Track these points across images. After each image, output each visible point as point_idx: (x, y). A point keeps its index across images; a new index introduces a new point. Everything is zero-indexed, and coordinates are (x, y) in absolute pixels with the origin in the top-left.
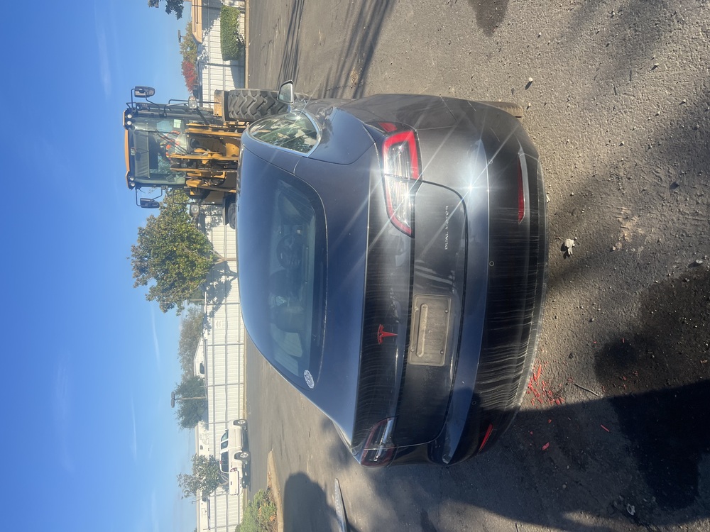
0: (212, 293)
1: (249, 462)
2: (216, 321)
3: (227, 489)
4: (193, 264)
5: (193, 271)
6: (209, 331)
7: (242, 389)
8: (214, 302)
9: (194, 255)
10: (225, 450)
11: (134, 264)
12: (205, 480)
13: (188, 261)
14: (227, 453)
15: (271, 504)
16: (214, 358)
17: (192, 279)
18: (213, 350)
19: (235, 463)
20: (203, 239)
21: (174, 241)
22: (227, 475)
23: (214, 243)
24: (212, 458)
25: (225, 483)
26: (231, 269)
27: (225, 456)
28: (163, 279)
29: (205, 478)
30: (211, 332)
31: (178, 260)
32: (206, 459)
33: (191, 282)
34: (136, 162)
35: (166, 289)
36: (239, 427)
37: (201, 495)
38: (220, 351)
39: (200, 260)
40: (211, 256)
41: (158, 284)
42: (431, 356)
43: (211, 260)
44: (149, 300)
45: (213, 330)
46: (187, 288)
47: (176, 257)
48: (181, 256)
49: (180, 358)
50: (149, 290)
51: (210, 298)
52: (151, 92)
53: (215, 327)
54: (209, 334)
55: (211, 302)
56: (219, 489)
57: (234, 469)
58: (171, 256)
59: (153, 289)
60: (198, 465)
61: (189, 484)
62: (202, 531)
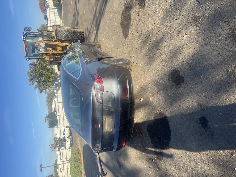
1: (72, 139)
2: (58, 95)
3: (66, 148)
4: (49, 77)
5: (49, 79)
6: (56, 98)
8: (57, 89)
9: (49, 74)
10: (64, 136)
11: (29, 78)
13: (47, 76)
15: (79, 153)
16: (58, 107)
17: (49, 82)
18: (58, 104)
19: (67, 140)
20: (52, 68)
21: (42, 69)
22: (65, 143)
23: (55, 69)
24: (60, 138)
25: (65, 146)
27: (64, 138)
28: (39, 82)
29: (58, 144)
31: (44, 76)
32: (58, 139)
33: (49, 83)
34: (28, 52)
35: (41, 86)
36: (68, 128)
37: (57, 150)
38: (60, 105)
39: (51, 76)
41: (38, 84)
42: (108, 129)
43: (55, 75)
44: (35, 89)
46: (48, 85)
47: (43, 75)
48: (44, 74)
49: (47, 105)
50: (35, 86)
51: (56, 87)
52: (31, 29)
53: (58, 97)
55: (56, 89)
56: (63, 148)
57: (67, 141)
58: (41, 74)
59: (36, 86)
60: (56, 141)
61: (53, 147)
62: (58, 160)
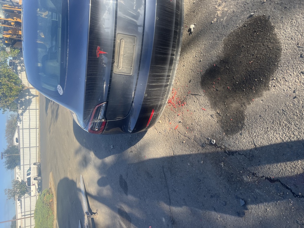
0: (22, 104)
1: (41, 181)
2: (24, 118)
3: (30, 194)
4: (11, 89)
5: (11, 92)
6: (20, 122)
7: (38, 149)
8: (23, 108)
9: (12, 85)
12: (19, 191)
13: (8, 87)
14: (30, 178)
15: (50, 194)
16: (23, 135)
17: (11, 96)
18: (23, 131)
19: (34, 182)
20: (16, 77)
22: (30, 188)
23: (22, 79)
24: (23, 181)
25: (29, 192)
26: (32, 93)
27: (29, 179)
30: (21, 123)
31: (3, 87)
32: (19, 182)
33: (11, 99)
36: (36, 166)
37: (17, 198)
38: (26, 132)
39: (15, 87)
40: (21, 86)
42: (125, 69)
45: (23, 122)
46: (8, 101)
48: (4, 85)
51: (21, 106)
53: (24, 120)
54: (20, 124)
56: (26, 195)
57: (34, 184)
60: (15, 184)
61: (11, 193)
62: (18, 214)
